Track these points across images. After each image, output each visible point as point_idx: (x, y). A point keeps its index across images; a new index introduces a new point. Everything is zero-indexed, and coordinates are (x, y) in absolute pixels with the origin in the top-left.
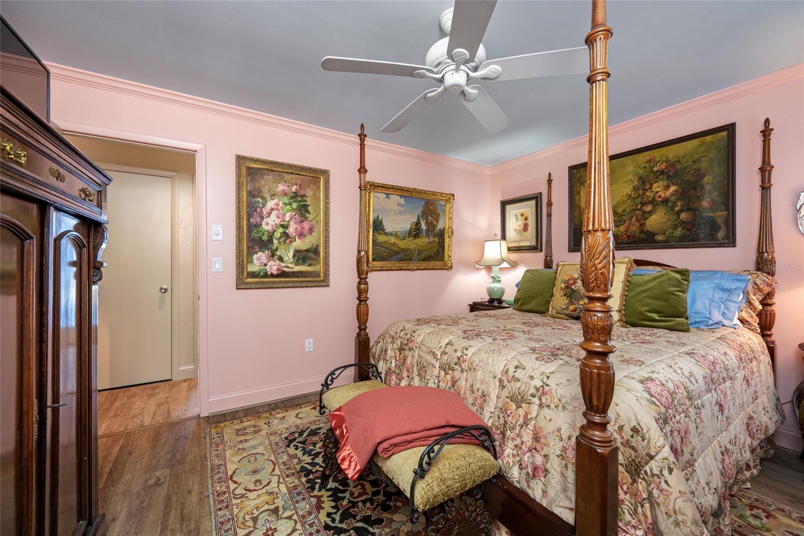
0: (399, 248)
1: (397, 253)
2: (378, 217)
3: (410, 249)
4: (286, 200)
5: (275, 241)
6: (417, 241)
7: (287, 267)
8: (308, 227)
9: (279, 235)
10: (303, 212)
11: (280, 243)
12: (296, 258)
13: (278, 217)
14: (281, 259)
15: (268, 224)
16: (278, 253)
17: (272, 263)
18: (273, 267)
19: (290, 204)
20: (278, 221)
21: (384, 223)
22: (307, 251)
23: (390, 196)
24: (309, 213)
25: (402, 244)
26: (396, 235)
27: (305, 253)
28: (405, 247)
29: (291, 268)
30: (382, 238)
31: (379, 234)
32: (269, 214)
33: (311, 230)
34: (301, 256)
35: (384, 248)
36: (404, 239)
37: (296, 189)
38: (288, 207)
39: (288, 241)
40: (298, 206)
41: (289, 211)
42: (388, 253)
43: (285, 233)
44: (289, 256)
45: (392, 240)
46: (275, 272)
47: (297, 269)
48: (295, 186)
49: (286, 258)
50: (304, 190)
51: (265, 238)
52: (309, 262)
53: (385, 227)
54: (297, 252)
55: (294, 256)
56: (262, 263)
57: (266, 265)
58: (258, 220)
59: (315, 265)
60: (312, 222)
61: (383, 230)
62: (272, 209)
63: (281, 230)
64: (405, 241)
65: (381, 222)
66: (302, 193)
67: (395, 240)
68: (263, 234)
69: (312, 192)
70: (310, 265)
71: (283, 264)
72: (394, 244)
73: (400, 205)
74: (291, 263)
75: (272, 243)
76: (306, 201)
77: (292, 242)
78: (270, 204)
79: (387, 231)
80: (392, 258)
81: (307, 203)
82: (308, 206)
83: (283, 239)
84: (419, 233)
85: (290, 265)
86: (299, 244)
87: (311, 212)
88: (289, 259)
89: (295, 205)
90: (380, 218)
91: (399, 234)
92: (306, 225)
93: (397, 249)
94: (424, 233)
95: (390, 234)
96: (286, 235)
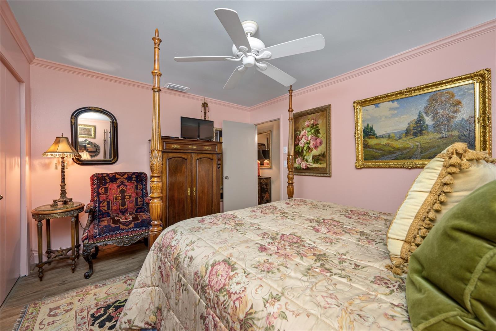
0: (394, 148)
1: (390, 153)
2: (368, 125)
3: (408, 148)
4: (309, 129)
5: (304, 152)
6: (419, 138)
7: (310, 165)
8: (319, 142)
9: (306, 148)
10: (317, 134)
11: (306, 152)
12: (314, 160)
13: (305, 139)
14: (307, 161)
15: (301, 143)
16: (305, 158)
17: (303, 163)
18: (303, 165)
19: (311, 131)
20: (305, 141)
21: (374, 129)
22: (319, 155)
23: (379, 105)
24: (320, 134)
25: (398, 144)
26: (389, 137)
27: (318, 157)
28: (401, 146)
29: (311, 165)
30: (372, 142)
31: (369, 138)
32: (302, 138)
33: (321, 143)
34: (316, 159)
35: (376, 149)
36: (400, 138)
37: (313, 122)
38: (310, 133)
39: (310, 151)
40: (314, 131)
41: (310, 134)
42: (381, 153)
43: (308, 147)
44: (310, 159)
45: (384, 141)
46: (304, 167)
47: (314, 166)
48: (313, 121)
49: (309, 160)
50: (317, 122)
51: (300, 150)
52: (320, 162)
53: (375, 132)
54: (314, 157)
55: (313, 159)
56: (299, 163)
57: (301, 164)
58: (298, 142)
59: (323, 164)
60: (321, 139)
61: (374, 134)
62: (303, 136)
63: (307, 145)
64: (401, 141)
65: (372, 129)
66: (316, 123)
67: (388, 142)
68: (299, 149)
69: (321, 121)
70: (320, 164)
71: (308, 163)
72: (387, 145)
73: (391, 109)
74: (311, 163)
75: (303, 153)
76: (318, 127)
77: (311, 151)
78: (302, 133)
79: (378, 135)
80: (386, 157)
81: (319, 128)
82: (319, 129)
83: (308, 150)
84: (422, 130)
85: (311, 164)
86: (315, 152)
87: (321, 133)
88: (310, 161)
89: (313, 131)
90: (370, 126)
91: (392, 135)
92: (318, 141)
93: (390, 149)
94: (430, 129)
95: (382, 137)
96: (309, 148)
